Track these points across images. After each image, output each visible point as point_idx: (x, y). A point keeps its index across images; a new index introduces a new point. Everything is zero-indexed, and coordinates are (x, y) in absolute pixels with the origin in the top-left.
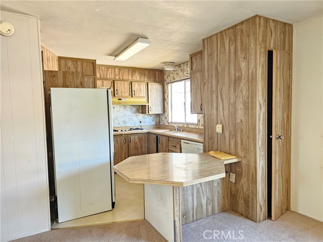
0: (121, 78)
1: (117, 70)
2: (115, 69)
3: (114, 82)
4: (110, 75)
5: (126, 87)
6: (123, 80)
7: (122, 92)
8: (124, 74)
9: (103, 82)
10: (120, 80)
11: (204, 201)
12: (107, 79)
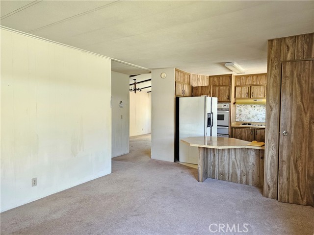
0: (258, 83)
1: (255, 77)
2: (253, 77)
3: (251, 87)
4: (249, 82)
5: (261, 91)
6: (260, 85)
7: (257, 95)
8: (261, 80)
9: (242, 88)
10: (257, 85)
11: (239, 173)
12: (246, 86)
